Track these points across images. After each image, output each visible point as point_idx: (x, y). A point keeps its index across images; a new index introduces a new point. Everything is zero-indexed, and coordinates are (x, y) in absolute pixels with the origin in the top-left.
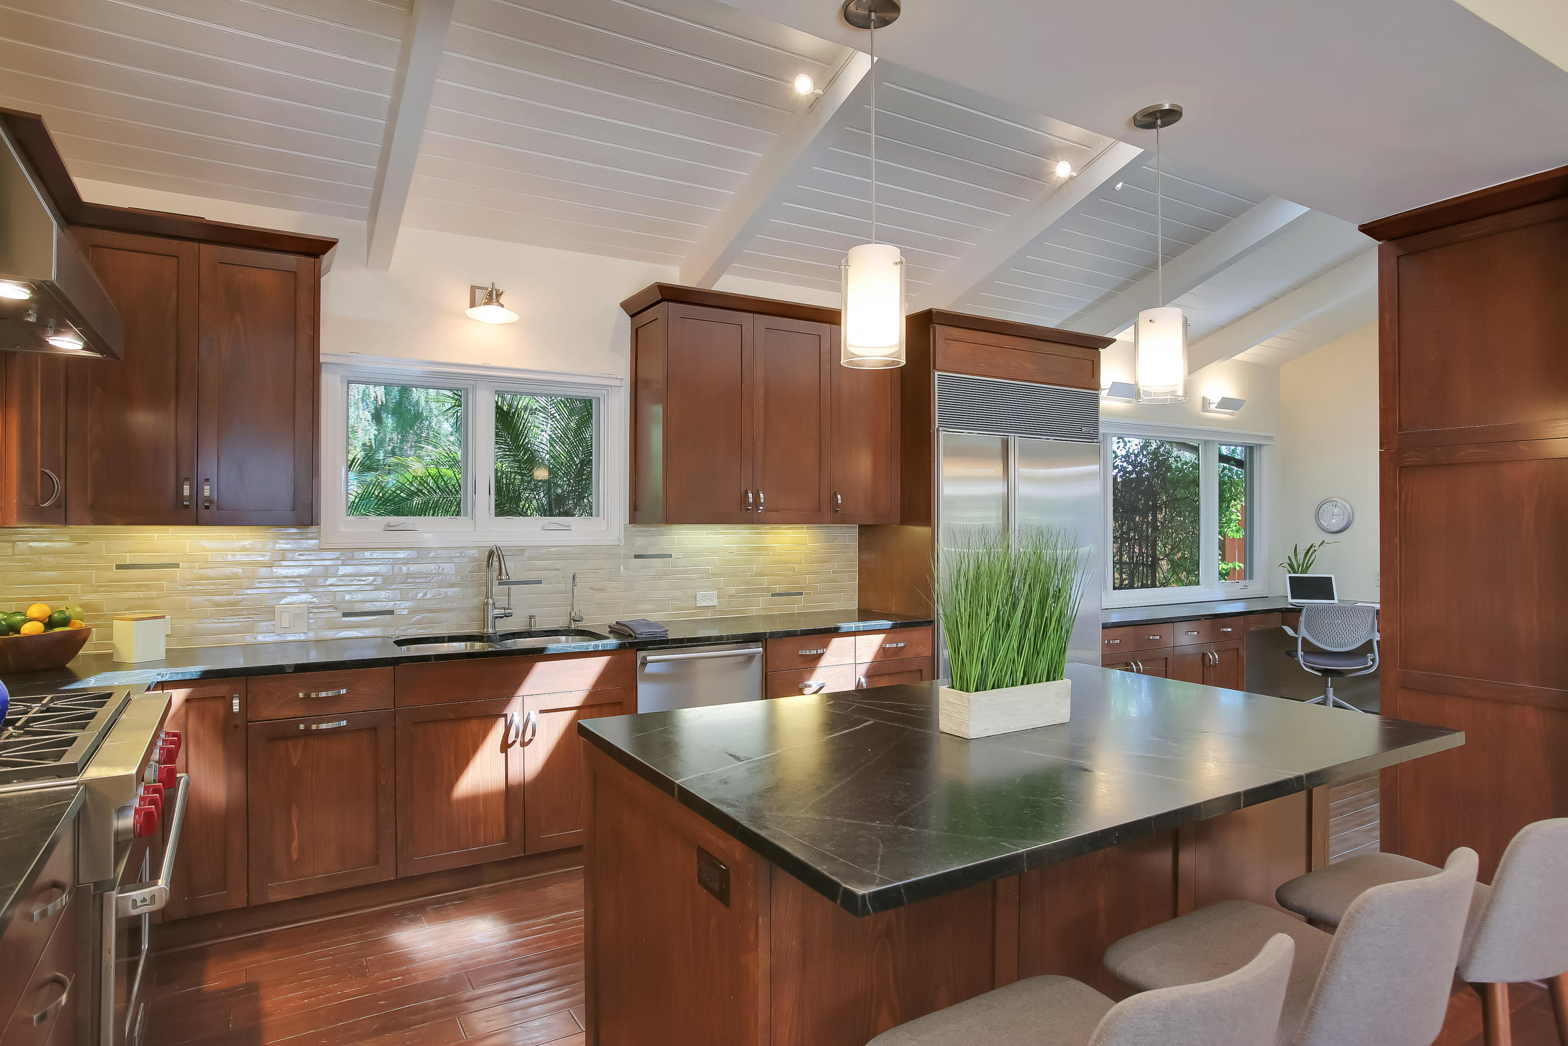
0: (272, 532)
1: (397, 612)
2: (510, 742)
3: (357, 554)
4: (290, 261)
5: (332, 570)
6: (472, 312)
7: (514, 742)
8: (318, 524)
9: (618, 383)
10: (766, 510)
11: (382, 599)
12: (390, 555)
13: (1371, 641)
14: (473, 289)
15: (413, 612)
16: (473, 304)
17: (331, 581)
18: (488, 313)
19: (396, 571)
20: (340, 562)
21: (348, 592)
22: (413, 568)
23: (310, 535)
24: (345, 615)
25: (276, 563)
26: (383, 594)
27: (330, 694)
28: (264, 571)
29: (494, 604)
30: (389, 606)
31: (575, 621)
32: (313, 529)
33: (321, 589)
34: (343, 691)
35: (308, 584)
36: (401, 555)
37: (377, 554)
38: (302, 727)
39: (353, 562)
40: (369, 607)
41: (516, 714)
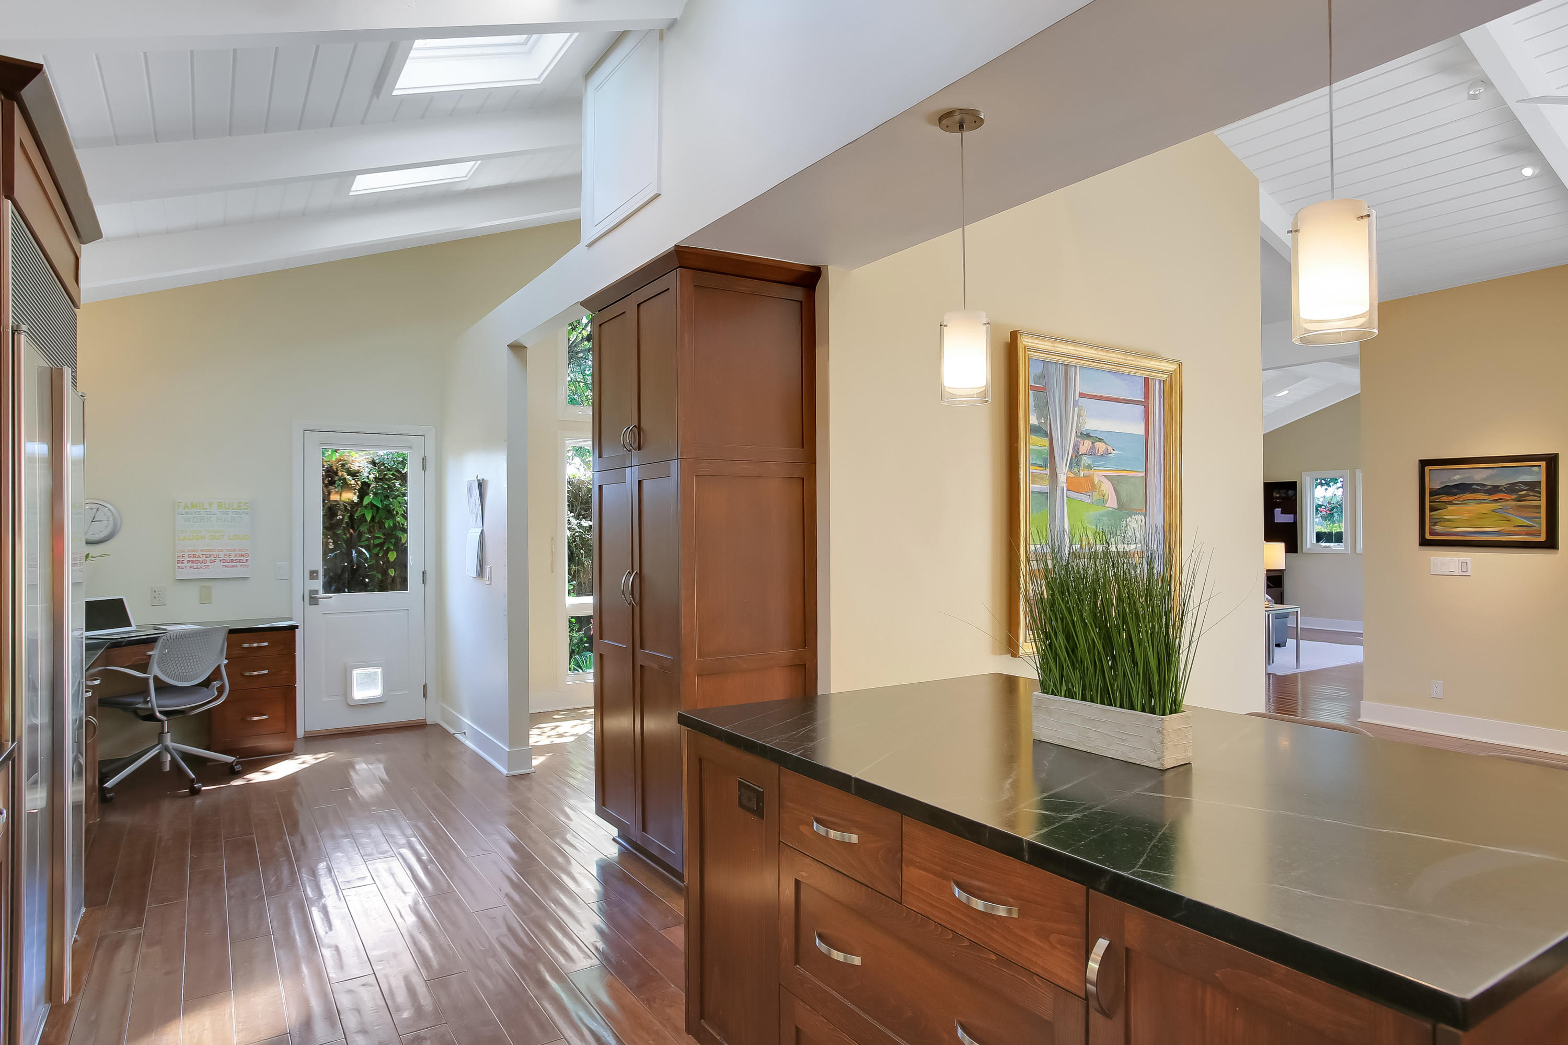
13: (219, 667)
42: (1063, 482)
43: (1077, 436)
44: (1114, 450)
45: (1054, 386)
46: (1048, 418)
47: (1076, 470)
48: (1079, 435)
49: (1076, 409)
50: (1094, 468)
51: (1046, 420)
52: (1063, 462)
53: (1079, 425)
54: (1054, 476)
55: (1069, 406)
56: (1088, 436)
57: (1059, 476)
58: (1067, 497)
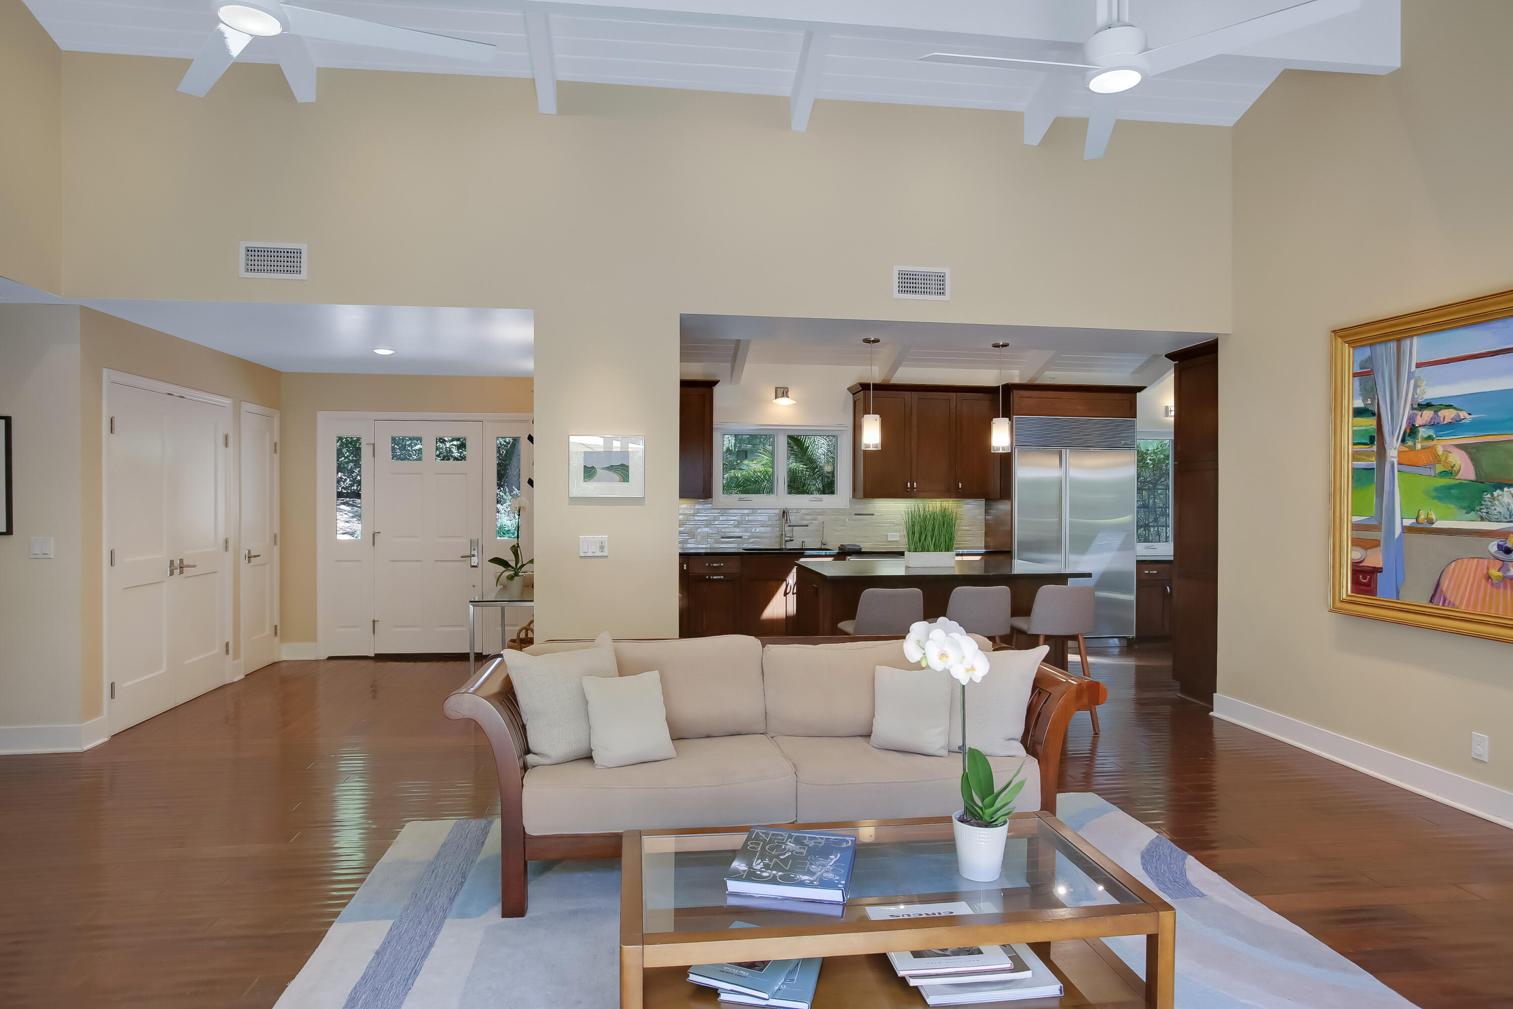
0: (693, 501)
1: (744, 537)
2: (788, 592)
3: (727, 511)
4: (702, 390)
5: (717, 518)
6: (776, 401)
7: (790, 592)
8: (712, 498)
9: (846, 429)
10: (918, 491)
11: (737, 532)
12: (741, 511)
14: (776, 388)
15: (750, 537)
16: (776, 398)
17: (716, 523)
18: (783, 402)
19: (743, 519)
20: (720, 514)
21: (724, 528)
22: (750, 518)
23: (708, 503)
24: (723, 538)
25: (696, 514)
26: (738, 530)
27: (717, 565)
28: (691, 518)
29: (785, 534)
30: (740, 534)
31: (824, 544)
32: (710, 500)
33: (712, 526)
34: (722, 564)
35: (708, 524)
36: (746, 511)
37: (735, 511)
38: (707, 577)
39: (726, 514)
40: (732, 535)
41: (790, 580)
42: (1392, 457)
43: (1413, 409)
44: (1470, 414)
45: (1383, 366)
46: (1375, 398)
47: (1410, 443)
48: (1416, 406)
49: (1412, 382)
50: (1437, 438)
51: (1372, 401)
52: (1393, 437)
53: (1416, 397)
54: (1382, 453)
55: (1402, 380)
56: (1428, 405)
57: (1388, 451)
58: (1399, 471)
